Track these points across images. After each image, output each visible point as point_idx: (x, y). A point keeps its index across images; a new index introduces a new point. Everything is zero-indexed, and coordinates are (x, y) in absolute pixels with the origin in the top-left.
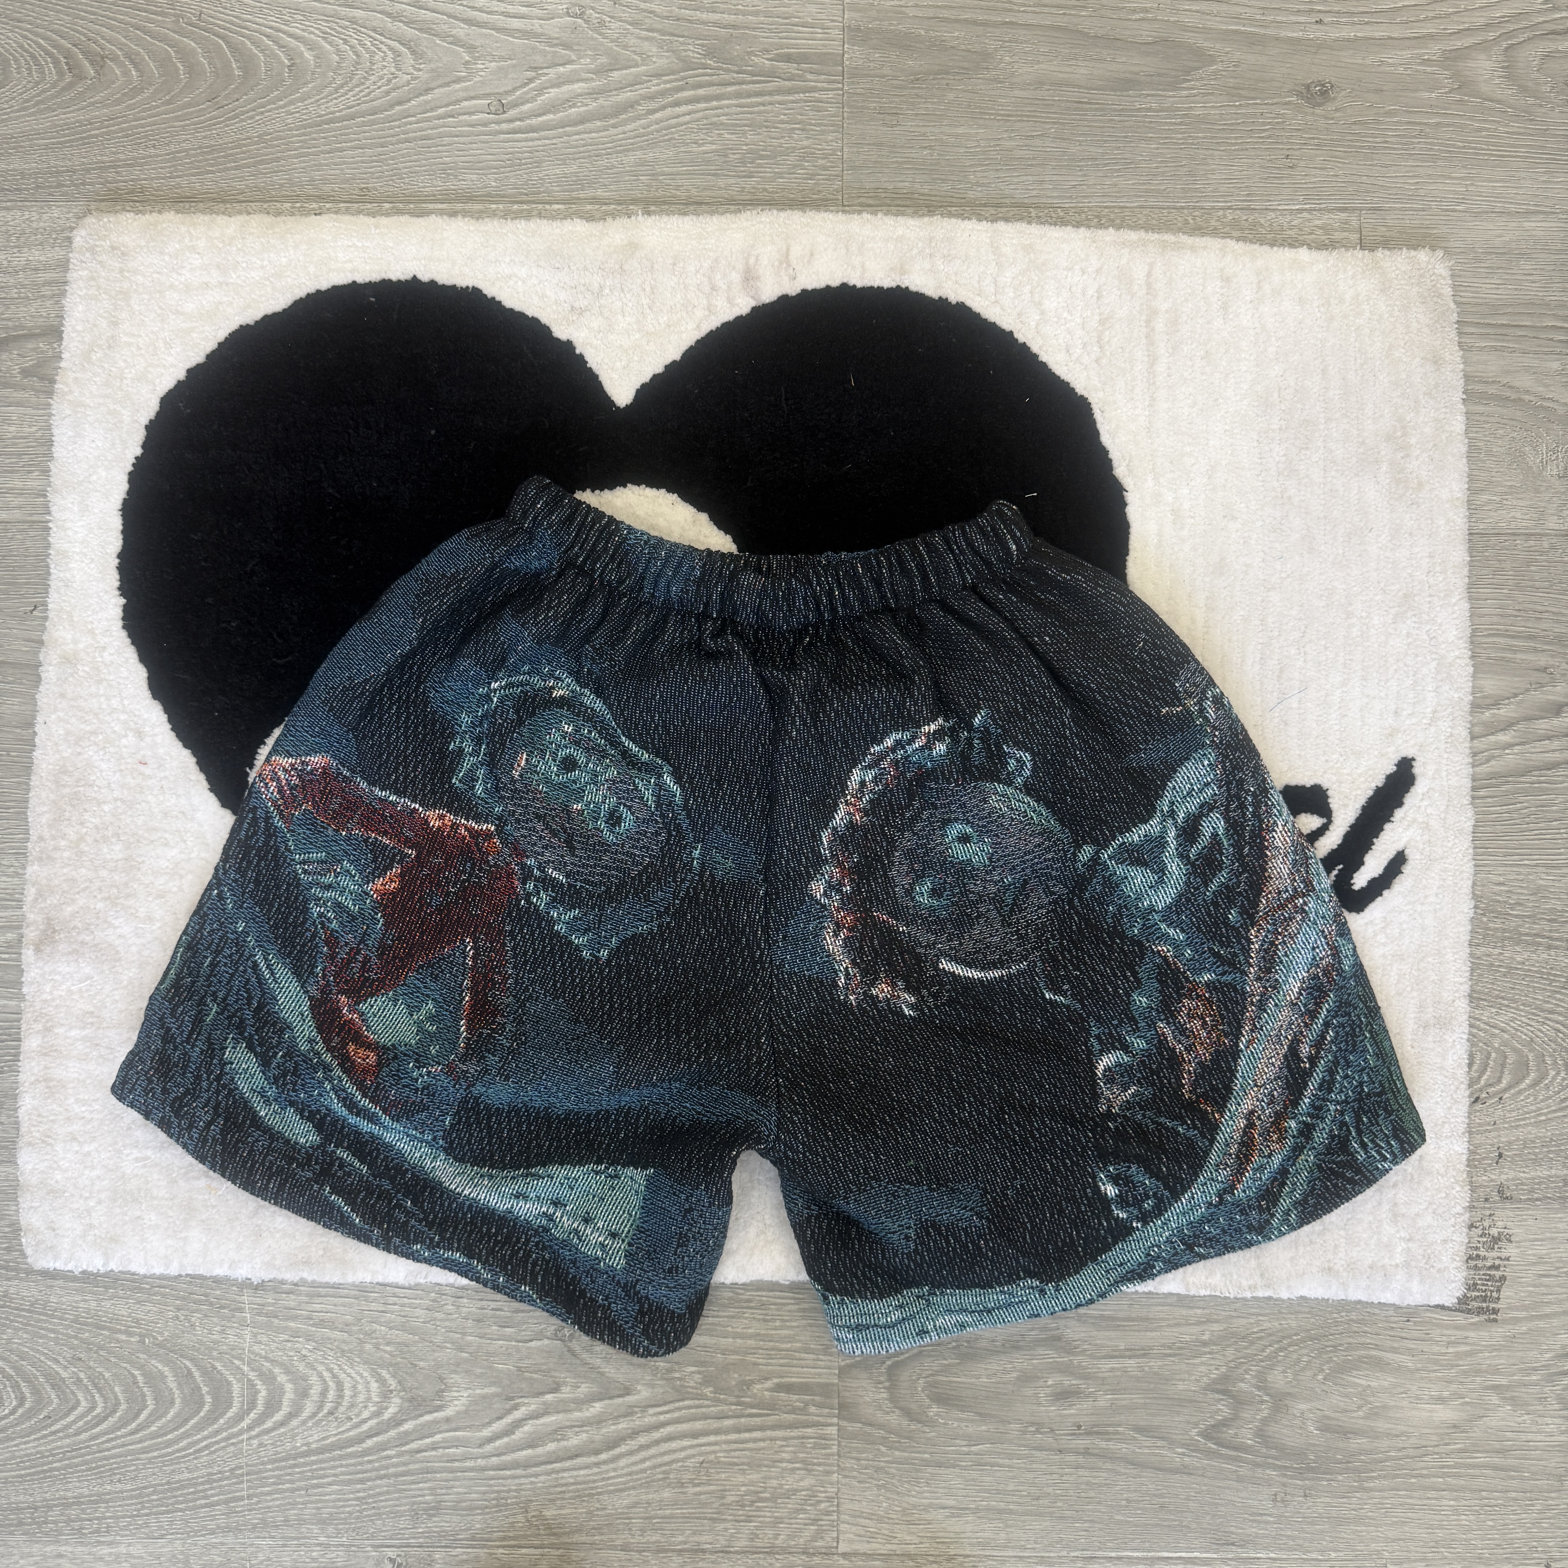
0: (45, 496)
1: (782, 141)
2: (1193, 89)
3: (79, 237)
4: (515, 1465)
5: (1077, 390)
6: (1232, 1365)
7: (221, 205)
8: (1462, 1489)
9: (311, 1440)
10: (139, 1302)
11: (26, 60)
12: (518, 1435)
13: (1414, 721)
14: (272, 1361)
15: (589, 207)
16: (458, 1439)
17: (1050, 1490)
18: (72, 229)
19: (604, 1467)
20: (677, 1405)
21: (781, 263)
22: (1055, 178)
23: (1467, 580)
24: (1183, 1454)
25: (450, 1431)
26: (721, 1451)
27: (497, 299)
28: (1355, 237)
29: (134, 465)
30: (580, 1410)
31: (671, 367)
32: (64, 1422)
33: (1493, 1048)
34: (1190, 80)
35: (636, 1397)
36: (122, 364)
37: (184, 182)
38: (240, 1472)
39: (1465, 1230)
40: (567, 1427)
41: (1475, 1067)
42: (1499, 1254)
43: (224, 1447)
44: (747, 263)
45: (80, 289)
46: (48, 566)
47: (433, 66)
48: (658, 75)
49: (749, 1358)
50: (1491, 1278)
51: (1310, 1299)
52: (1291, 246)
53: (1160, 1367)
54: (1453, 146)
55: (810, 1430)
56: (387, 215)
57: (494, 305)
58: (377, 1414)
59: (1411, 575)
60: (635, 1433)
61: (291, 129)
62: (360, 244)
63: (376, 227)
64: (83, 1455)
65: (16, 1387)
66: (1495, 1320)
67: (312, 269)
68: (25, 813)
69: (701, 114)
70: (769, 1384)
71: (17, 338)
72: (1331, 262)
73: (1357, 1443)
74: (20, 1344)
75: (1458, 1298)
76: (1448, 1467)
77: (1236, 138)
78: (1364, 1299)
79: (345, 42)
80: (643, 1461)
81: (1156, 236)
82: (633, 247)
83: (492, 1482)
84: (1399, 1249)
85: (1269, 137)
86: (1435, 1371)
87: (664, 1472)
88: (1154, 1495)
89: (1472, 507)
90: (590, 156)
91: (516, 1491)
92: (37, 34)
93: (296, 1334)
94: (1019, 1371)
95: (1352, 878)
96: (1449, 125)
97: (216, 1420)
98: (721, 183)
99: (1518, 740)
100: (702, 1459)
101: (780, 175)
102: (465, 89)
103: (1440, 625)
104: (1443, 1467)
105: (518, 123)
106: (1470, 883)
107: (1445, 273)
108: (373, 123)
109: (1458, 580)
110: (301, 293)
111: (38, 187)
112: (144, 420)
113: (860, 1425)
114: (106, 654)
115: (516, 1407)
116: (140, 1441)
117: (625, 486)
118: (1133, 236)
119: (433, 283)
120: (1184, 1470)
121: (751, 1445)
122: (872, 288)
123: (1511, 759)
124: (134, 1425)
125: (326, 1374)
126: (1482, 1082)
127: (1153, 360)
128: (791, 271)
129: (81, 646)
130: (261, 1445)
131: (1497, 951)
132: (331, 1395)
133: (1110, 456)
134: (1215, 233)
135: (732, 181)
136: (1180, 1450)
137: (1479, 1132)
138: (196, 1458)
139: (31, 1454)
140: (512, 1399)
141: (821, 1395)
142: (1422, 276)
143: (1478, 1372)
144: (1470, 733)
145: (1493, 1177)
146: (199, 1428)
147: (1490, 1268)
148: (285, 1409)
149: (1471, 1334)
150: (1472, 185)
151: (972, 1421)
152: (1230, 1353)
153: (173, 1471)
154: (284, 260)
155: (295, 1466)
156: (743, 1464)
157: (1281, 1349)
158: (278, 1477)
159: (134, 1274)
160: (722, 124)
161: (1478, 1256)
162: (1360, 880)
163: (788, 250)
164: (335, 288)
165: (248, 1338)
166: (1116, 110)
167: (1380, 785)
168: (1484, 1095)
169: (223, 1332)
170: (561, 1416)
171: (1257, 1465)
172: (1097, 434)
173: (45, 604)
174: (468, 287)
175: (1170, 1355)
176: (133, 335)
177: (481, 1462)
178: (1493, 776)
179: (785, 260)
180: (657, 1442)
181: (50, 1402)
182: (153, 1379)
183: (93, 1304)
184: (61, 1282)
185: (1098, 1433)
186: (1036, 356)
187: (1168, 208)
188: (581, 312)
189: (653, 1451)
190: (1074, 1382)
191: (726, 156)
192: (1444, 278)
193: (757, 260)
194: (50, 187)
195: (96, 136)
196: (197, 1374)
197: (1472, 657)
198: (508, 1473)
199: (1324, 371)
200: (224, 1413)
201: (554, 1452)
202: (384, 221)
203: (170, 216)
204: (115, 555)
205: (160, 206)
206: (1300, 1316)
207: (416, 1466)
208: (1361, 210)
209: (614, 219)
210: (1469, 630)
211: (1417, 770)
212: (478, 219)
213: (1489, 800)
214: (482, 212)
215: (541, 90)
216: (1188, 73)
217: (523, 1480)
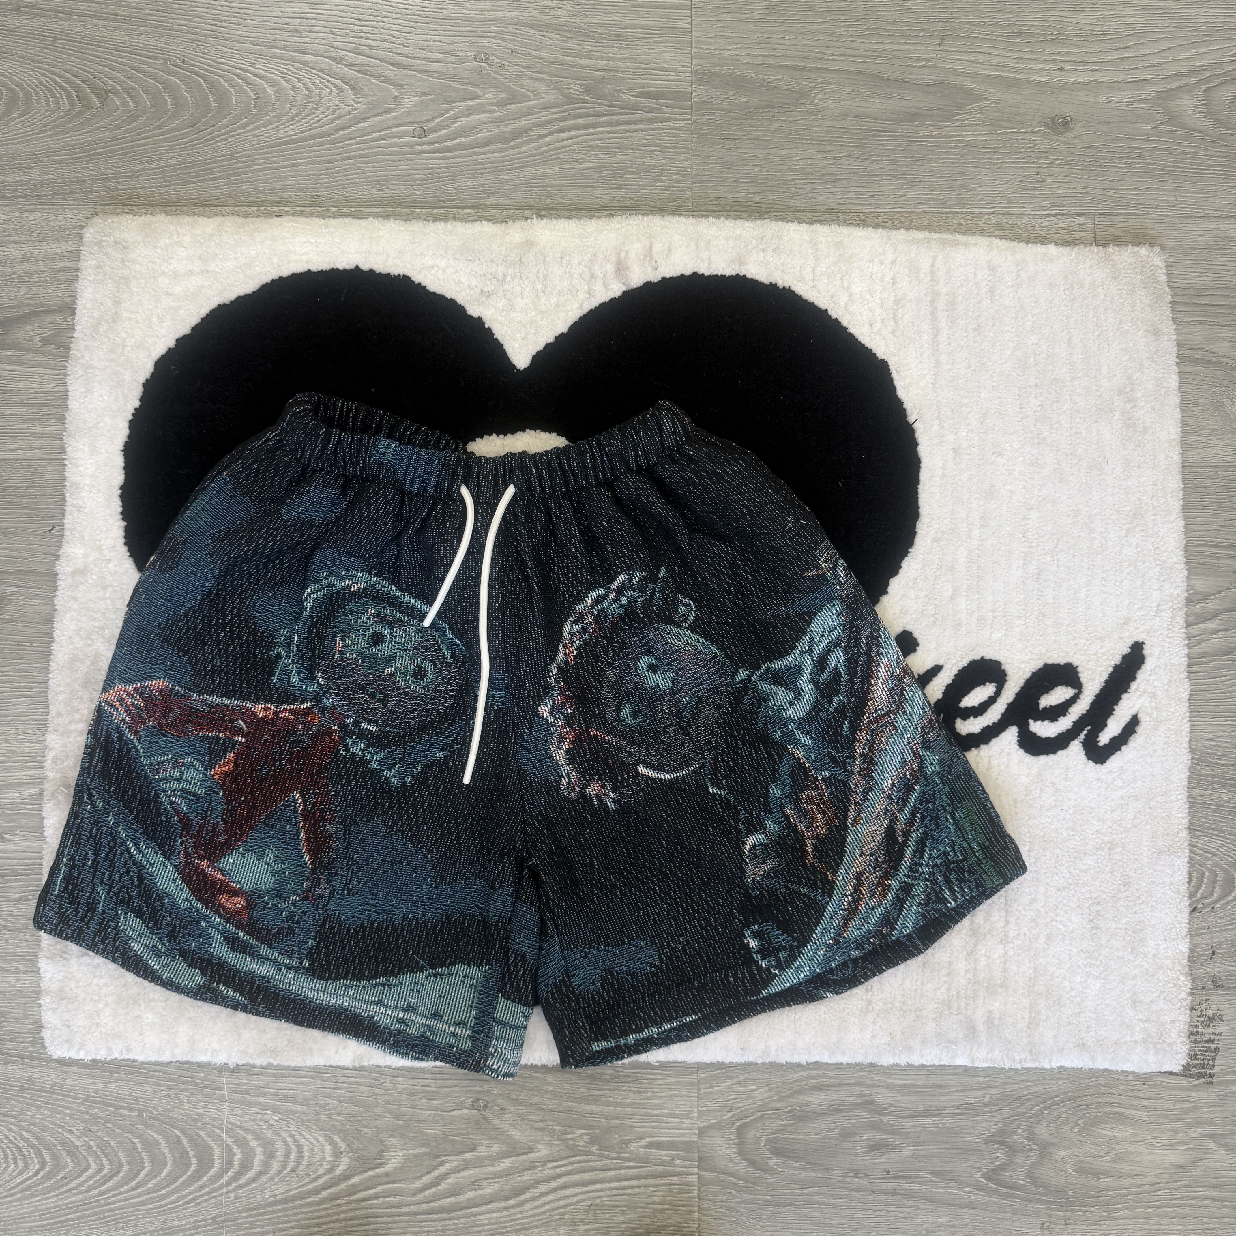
0: (62, 439)
1: (644, 160)
2: (964, 120)
3: (89, 234)
4: (442, 1210)
5: (878, 355)
6: (1007, 1121)
7: (201, 209)
8: (1187, 1216)
9: (277, 1192)
10: (138, 1084)
11: (44, 93)
12: (443, 1186)
13: (1143, 613)
14: (246, 1130)
15: (493, 212)
16: (395, 1189)
17: (865, 1223)
18: (82, 227)
19: (512, 1211)
20: (570, 1160)
21: (645, 257)
22: (857, 190)
23: (1182, 502)
24: (970, 1192)
25: (389, 1183)
26: (605, 1196)
27: (423, 284)
28: (1090, 235)
29: (133, 414)
30: (493, 1165)
31: (560, 338)
32: (77, 1182)
33: (1207, 868)
34: (961, 114)
35: (537, 1154)
36: (124, 335)
37: (172, 191)
38: (220, 1219)
39: (1188, 1012)
40: (483, 1179)
41: (1193, 884)
42: (1213, 1031)
43: (207, 1200)
44: (619, 255)
45: (89, 274)
46: (63, 495)
47: (368, 99)
48: (546, 108)
49: (629, 1123)
50: (1208, 1049)
51: (1068, 1068)
52: (1042, 243)
53: (951, 1124)
54: (1165, 166)
55: (675, 1178)
56: (334, 216)
57: (420, 289)
58: (331, 1170)
59: (1139, 499)
60: (537, 1183)
61: (256, 149)
62: (313, 241)
63: (327, 227)
64: (93, 1208)
65: (39, 1154)
66: (1211, 1083)
67: (275, 260)
68: (46, 692)
69: (580, 139)
70: (643, 1142)
71: (37, 313)
72: (1074, 255)
73: (1106, 1182)
74: (42, 1119)
75: (1183, 1066)
76: (1177, 1199)
77: (998, 159)
78: (1109, 1068)
79: (300, 80)
80: (543, 1205)
81: (937, 235)
82: (529, 244)
83: (423, 1224)
84: (1138, 1029)
85: (1024, 158)
86: (1165, 1124)
87: (561, 1214)
88: (948, 1226)
89: (1184, 446)
90: (494, 171)
91: (441, 1231)
92: (53, 73)
93: (265, 1107)
94: (840, 1129)
95: (1098, 737)
96: (1161, 149)
97: (200, 1178)
98: (598, 193)
99: (1221, 627)
100: (590, 1203)
101: (643, 187)
102: (395, 118)
103: (1162, 538)
104: (1172, 1199)
105: (437, 145)
106: (1187, 739)
107: (1162, 264)
108: (321, 144)
109: (1176, 504)
110: (267, 279)
111: (54, 194)
112: (142, 379)
113: (715, 1174)
114: (111, 566)
115: (442, 1164)
116: (139, 1196)
117: (524, 431)
118: (920, 235)
119: (372, 271)
120: (971, 1205)
121: (629, 1191)
122: (717, 276)
123: (1217, 641)
124: (134, 1183)
125: (288, 1139)
126: (1199, 895)
127: (936, 332)
128: (654, 264)
129: (91, 559)
130: (237, 1197)
131: (1208, 793)
132: (293, 1156)
133: (905, 406)
134: (982, 232)
135: (606, 192)
136: (968, 1190)
137: (1196, 935)
138: (184, 1209)
139: (51, 1208)
140: (438, 1157)
141: (684, 1150)
142: (1144, 266)
143: (1198, 1124)
144: (1186, 622)
145: (1208, 970)
146: (186, 1184)
147: (1207, 1042)
148: (256, 1169)
149: (1194, 1094)
150: (1180, 196)
151: (804, 1169)
152: (1006, 1112)
153: (166, 1220)
154: (253, 252)
155: (264, 1214)
156: (623, 1206)
157: (1045, 1108)
158: (251, 1223)
159: (134, 1061)
160: (597, 146)
161: (1197, 1032)
162: (1104, 738)
163: (651, 247)
164: (294, 275)
165: (226, 1111)
166: (904, 137)
167: (1118, 663)
168: (1200, 906)
169: (205, 1107)
170: (477, 1171)
171: (1028, 1200)
172: (894, 389)
173: (62, 525)
174: (399, 275)
175: (959, 1114)
176: (133, 312)
177: (414, 1208)
178: (1204, 655)
179: (649, 253)
180: (554, 1190)
181: (66, 1165)
182: (150, 1146)
183: (101, 1086)
184: (75, 1068)
185: (903, 1177)
186: (845, 329)
187: (946, 213)
188: (489, 295)
189: (551, 1197)
190: (884, 1137)
191: (601, 172)
192: (1161, 269)
193: (627, 254)
194: (65, 194)
195: (100, 154)
196: (185, 1141)
197: (1187, 563)
198: (436, 1216)
199: (1069, 341)
200: (207, 1173)
201: (472, 1199)
202: (332, 222)
203: (161, 217)
204: (118, 487)
205: (152, 209)
206: (1061, 1081)
207: (362, 1212)
208: (1095, 214)
209: (514, 222)
210: (1184, 542)
211: (1146, 652)
212: (406, 220)
213: (1201, 674)
214: (408, 215)
215: (455, 119)
216: (960, 108)
217: (447, 1222)
